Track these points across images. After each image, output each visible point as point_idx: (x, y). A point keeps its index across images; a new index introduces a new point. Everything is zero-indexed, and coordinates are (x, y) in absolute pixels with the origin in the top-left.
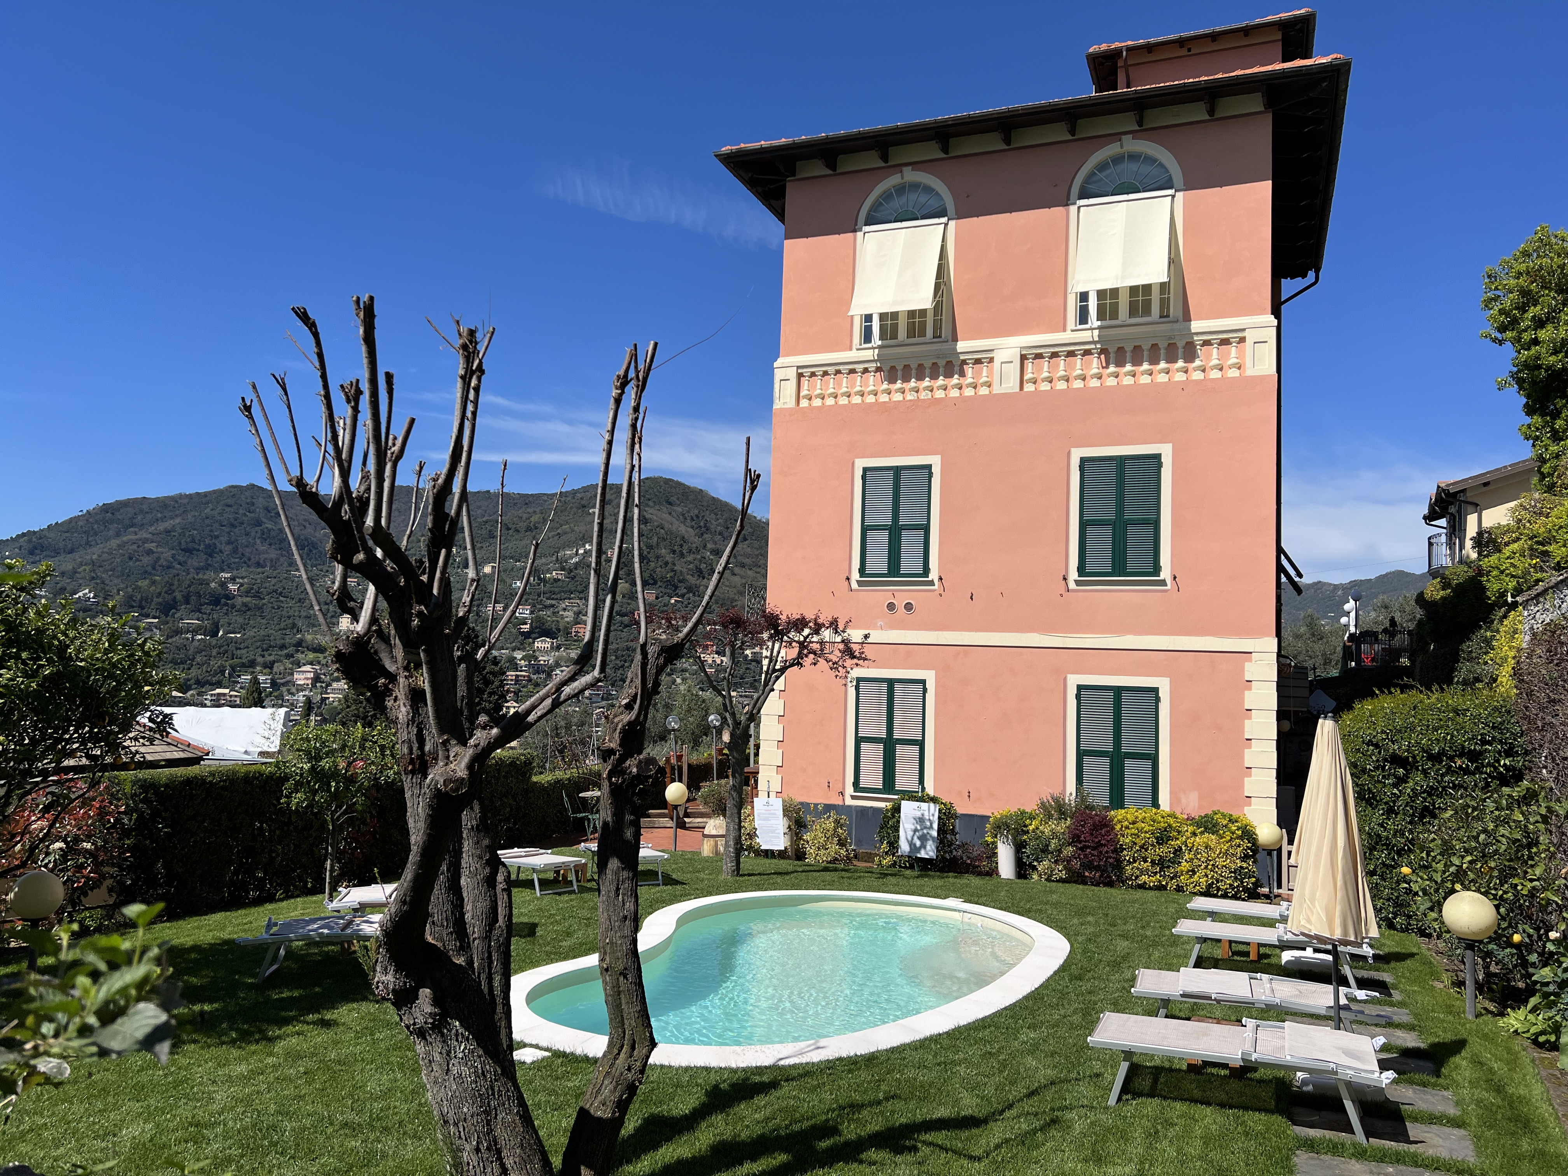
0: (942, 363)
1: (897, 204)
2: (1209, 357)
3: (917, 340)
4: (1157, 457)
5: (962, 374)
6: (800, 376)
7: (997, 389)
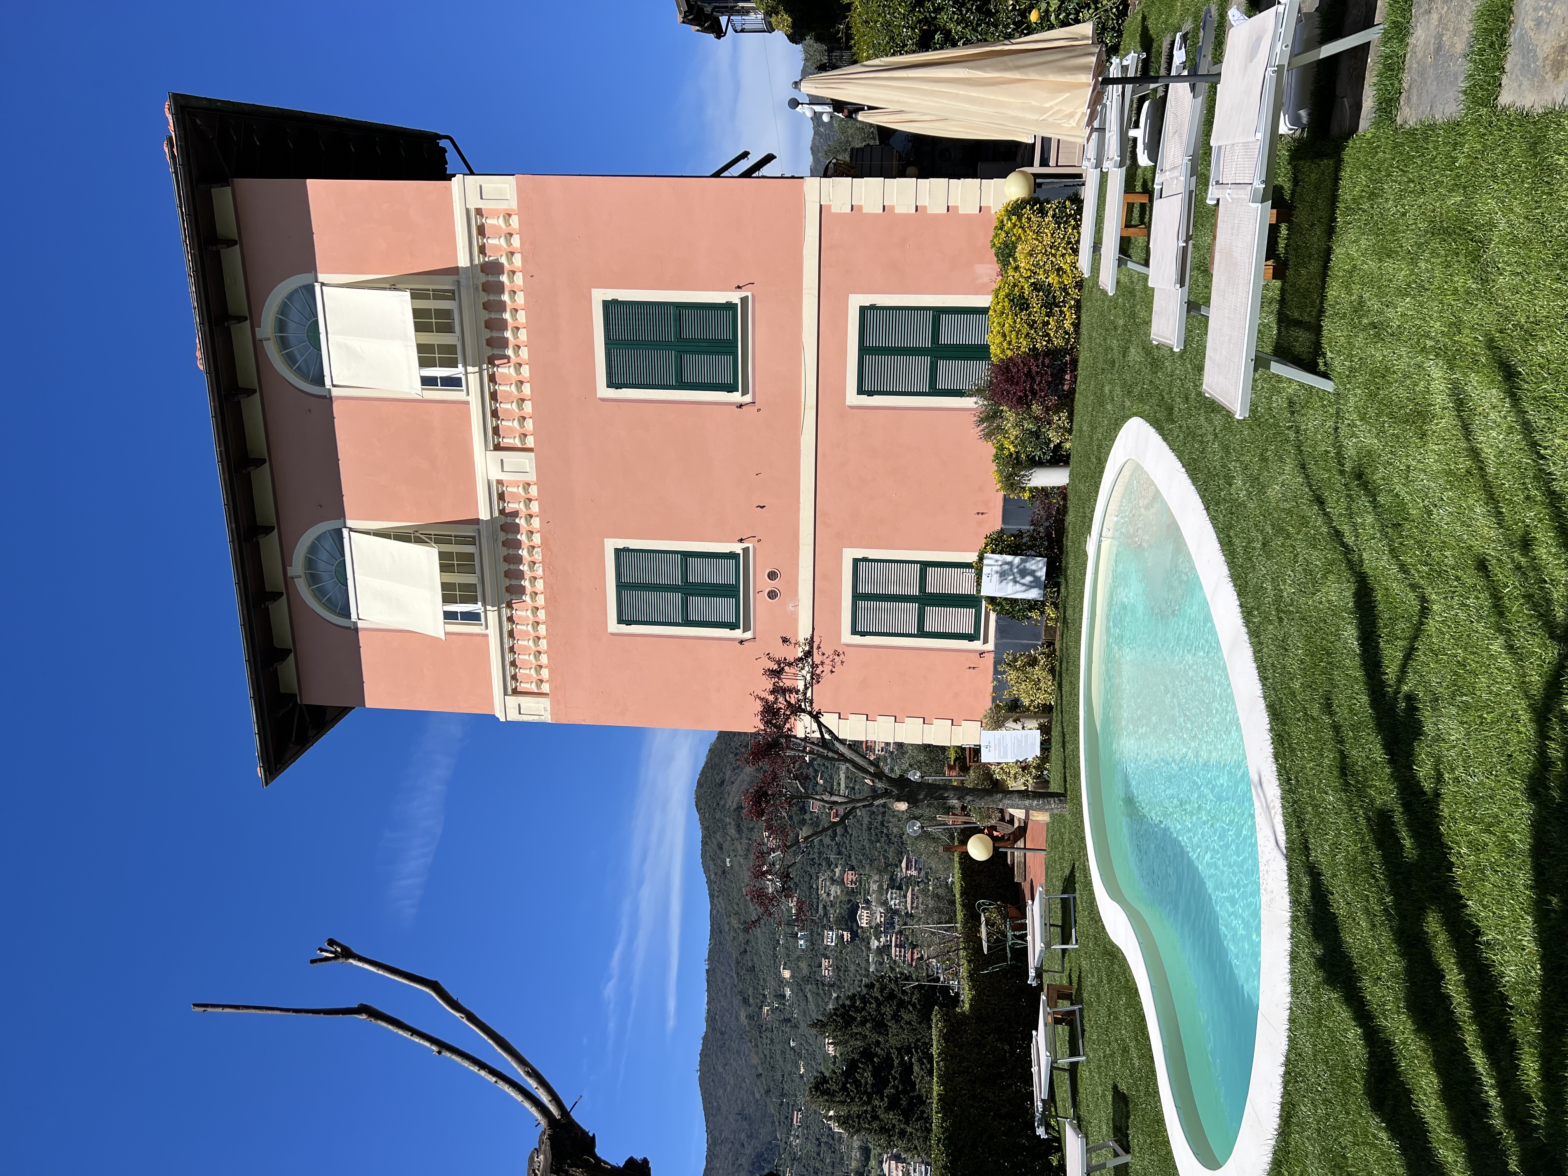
0: (502, 536)
1: (329, 583)
2: (497, 248)
3: (477, 562)
4: (606, 304)
5: (515, 514)
6: (515, 692)
7: (532, 477)
